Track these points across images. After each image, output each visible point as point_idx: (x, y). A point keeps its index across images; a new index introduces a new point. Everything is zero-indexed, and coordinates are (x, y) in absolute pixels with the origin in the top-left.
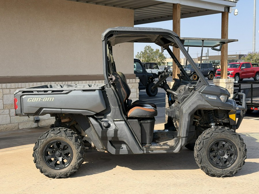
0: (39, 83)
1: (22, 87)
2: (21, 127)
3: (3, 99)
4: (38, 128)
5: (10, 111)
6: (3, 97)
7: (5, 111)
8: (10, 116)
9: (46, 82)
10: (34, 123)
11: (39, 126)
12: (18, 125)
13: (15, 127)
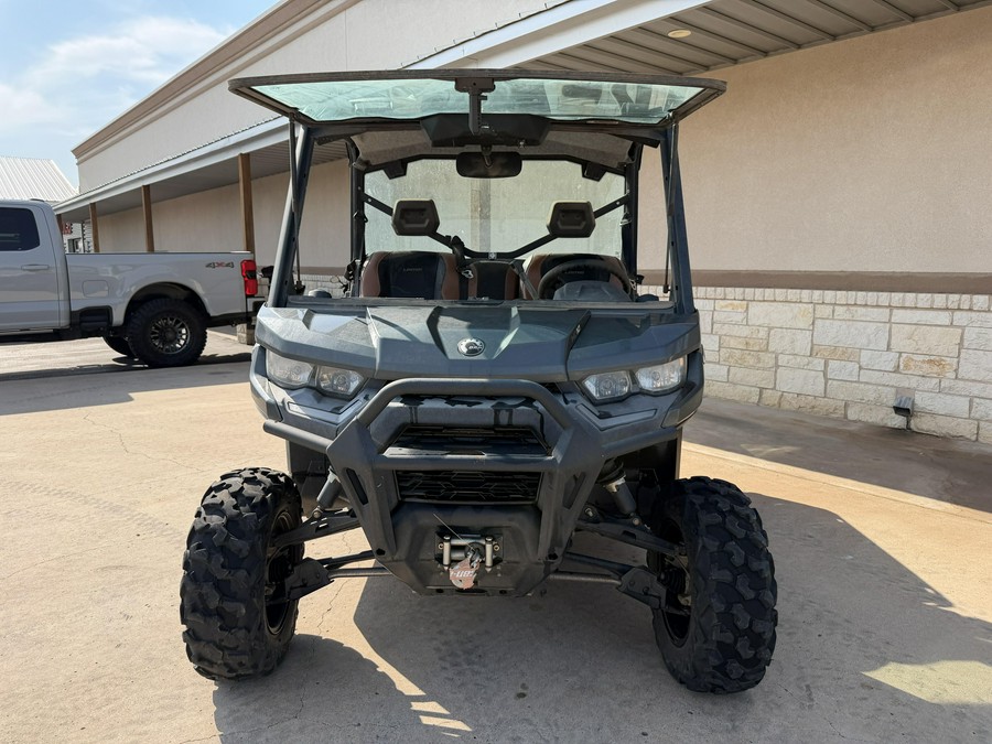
0: (924, 295)
1: (858, 303)
2: (852, 415)
3: (813, 330)
4: (906, 433)
5: (826, 365)
6: (813, 323)
7: (816, 361)
8: (826, 380)
9: (951, 295)
10: (894, 414)
11: (912, 426)
12: (846, 406)
13: (836, 409)
